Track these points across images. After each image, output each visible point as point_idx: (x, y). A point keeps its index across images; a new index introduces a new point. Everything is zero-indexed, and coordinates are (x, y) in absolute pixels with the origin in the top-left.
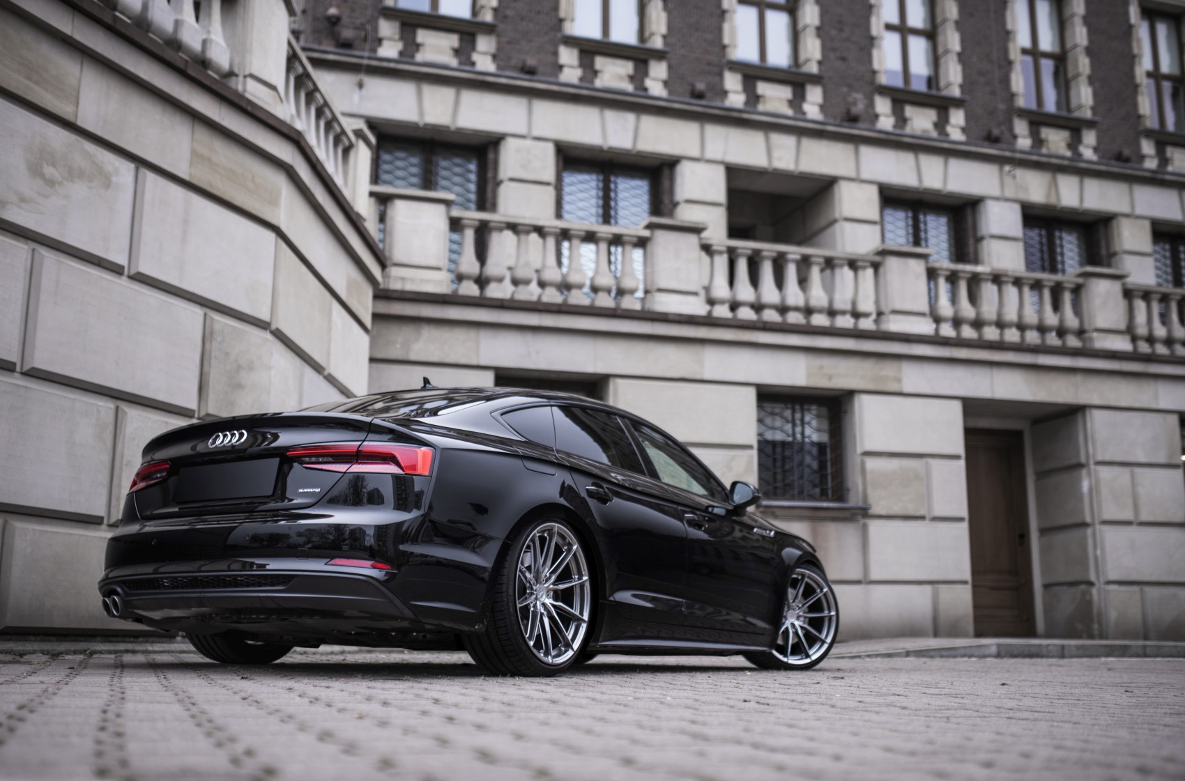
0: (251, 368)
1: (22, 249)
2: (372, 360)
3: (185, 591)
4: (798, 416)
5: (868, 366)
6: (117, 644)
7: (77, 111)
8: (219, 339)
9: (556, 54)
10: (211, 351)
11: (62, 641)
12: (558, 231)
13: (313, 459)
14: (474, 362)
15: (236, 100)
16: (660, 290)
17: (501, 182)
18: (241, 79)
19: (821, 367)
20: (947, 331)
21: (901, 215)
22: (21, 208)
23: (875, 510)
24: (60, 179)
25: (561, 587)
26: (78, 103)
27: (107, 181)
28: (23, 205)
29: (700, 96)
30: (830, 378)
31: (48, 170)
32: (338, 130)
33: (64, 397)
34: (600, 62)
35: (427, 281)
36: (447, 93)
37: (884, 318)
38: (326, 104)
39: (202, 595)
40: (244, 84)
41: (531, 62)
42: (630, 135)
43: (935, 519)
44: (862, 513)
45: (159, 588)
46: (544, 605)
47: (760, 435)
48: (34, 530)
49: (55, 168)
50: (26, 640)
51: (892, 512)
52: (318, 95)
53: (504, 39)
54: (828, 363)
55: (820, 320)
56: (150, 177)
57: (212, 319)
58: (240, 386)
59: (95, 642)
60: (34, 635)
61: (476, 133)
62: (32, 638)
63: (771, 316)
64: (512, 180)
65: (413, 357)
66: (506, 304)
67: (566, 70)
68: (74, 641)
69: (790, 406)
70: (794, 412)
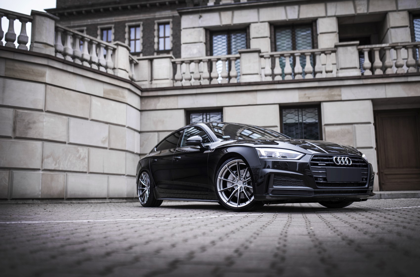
14: (176, 107)
16: (243, 75)
17: (250, 39)
19: (305, 94)
30: (309, 98)
36: (229, 13)
43: (358, 148)
47: (281, 122)
54: (308, 92)
55: (309, 77)
61: (240, 25)
63: (288, 78)
64: (253, 38)
65: (158, 108)
69: (297, 110)
70: (298, 112)
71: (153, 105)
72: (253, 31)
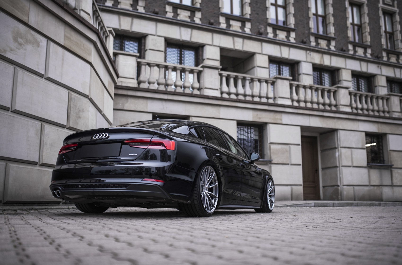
0: (83, 111)
1: (11, 68)
2: (114, 109)
3: (87, 189)
4: (249, 130)
5: (272, 115)
6: (42, 206)
7: (28, 19)
8: (73, 101)
9: (165, 8)
10: (71, 105)
11: (25, 206)
12: (173, 67)
13: (133, 144)
14: (146, 111)
15: (79, 18)
16: (206, 88)
17: (147, 50)
18: (79, 11)
19: (257, 115)
20: (296, 104)
21: (275, 66)
22: (11, 53)
24: (23, 43)
25: (211, 187)
26: (29, 16)
27: (38, 45)
28: (12, 52)
29: (212, 24)
30: (260, 118)
31: (20, 40)
32: (104, 30)
33: (25, 120)
34: (179, 11)
35: (130, 83)
36: (129, 19)
37: (276, 99)
38: (102, 21)
39: (94, 190)
40: (80, 13)
41: (157, 10)
42: (190, 36)
43: (292, 165)
44: (270, 163)
45: (77, 188)
46: (206, 193)
47: (238, 136)
48: (16, 167)
49: (22, 39)
50: (13, 206)
51: (279, 162)
52: (99, 18)
54: (259, 113)
55: (257, 99)
56: (52, 44)
57: (71, 94)
58: (80, 117)
59: (35, 206)
60: (16, 203)
61: (139, 33)
62: (15, 205)
63: (241, 97)
64: (150, 49)
65: (125, 109)
66: (155, 91)
68: (28, 205)
69: (247, 127)
71: (120, 104)
72: (151, 43)
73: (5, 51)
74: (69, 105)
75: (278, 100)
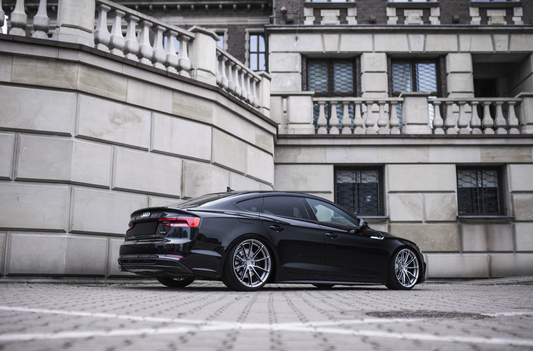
0: (203, 178)
1: (110, 148)
2: (276, 164)
4: (479, 176)
5: (513, 151)
7: (127, 98)
8: (188, 169)
9: (385, 12)
10: (185, 174)
13: (165, 222)
14: (324, 162)
15: (189, 81)
16: (408, 124)
17: (362, 73)
18: (195, 71)
19: (489, 153)
22: (108, 135)
23: (518, 218)
24: (122, 122)
25: (258, 260)
26: (127, 95)
27: (139, 120)
28: (109, 133)
29: (456, 22)
30: (493, 158)
31: (117, 120)
32: (252, 77)
33: (127, 196)
34: (406, 12)
35: (304, 129)
36: (334, 37)
37: (524, 127)
38: (242, 68)
40: (197, 72)
41: (373, 17)
42: (422, 45)
44: (513, 220)
47: (458, 185)
49: (120, 119)
53: (361, 9)
54: (492, 151)
55: (489, 132)
56: (157, 115)
57: (185, 162)
58: (198, 185)
61: (349, 53)
62: (121, 278)
64: (366, 72)
66: (336, 137)
67: (390, 18)
69: (475, 172)
70: (477, 174)
71: (292, 157)
72: (366, 63)
73: (101, 134)
74: (183, 174)
75: (526, 129)
